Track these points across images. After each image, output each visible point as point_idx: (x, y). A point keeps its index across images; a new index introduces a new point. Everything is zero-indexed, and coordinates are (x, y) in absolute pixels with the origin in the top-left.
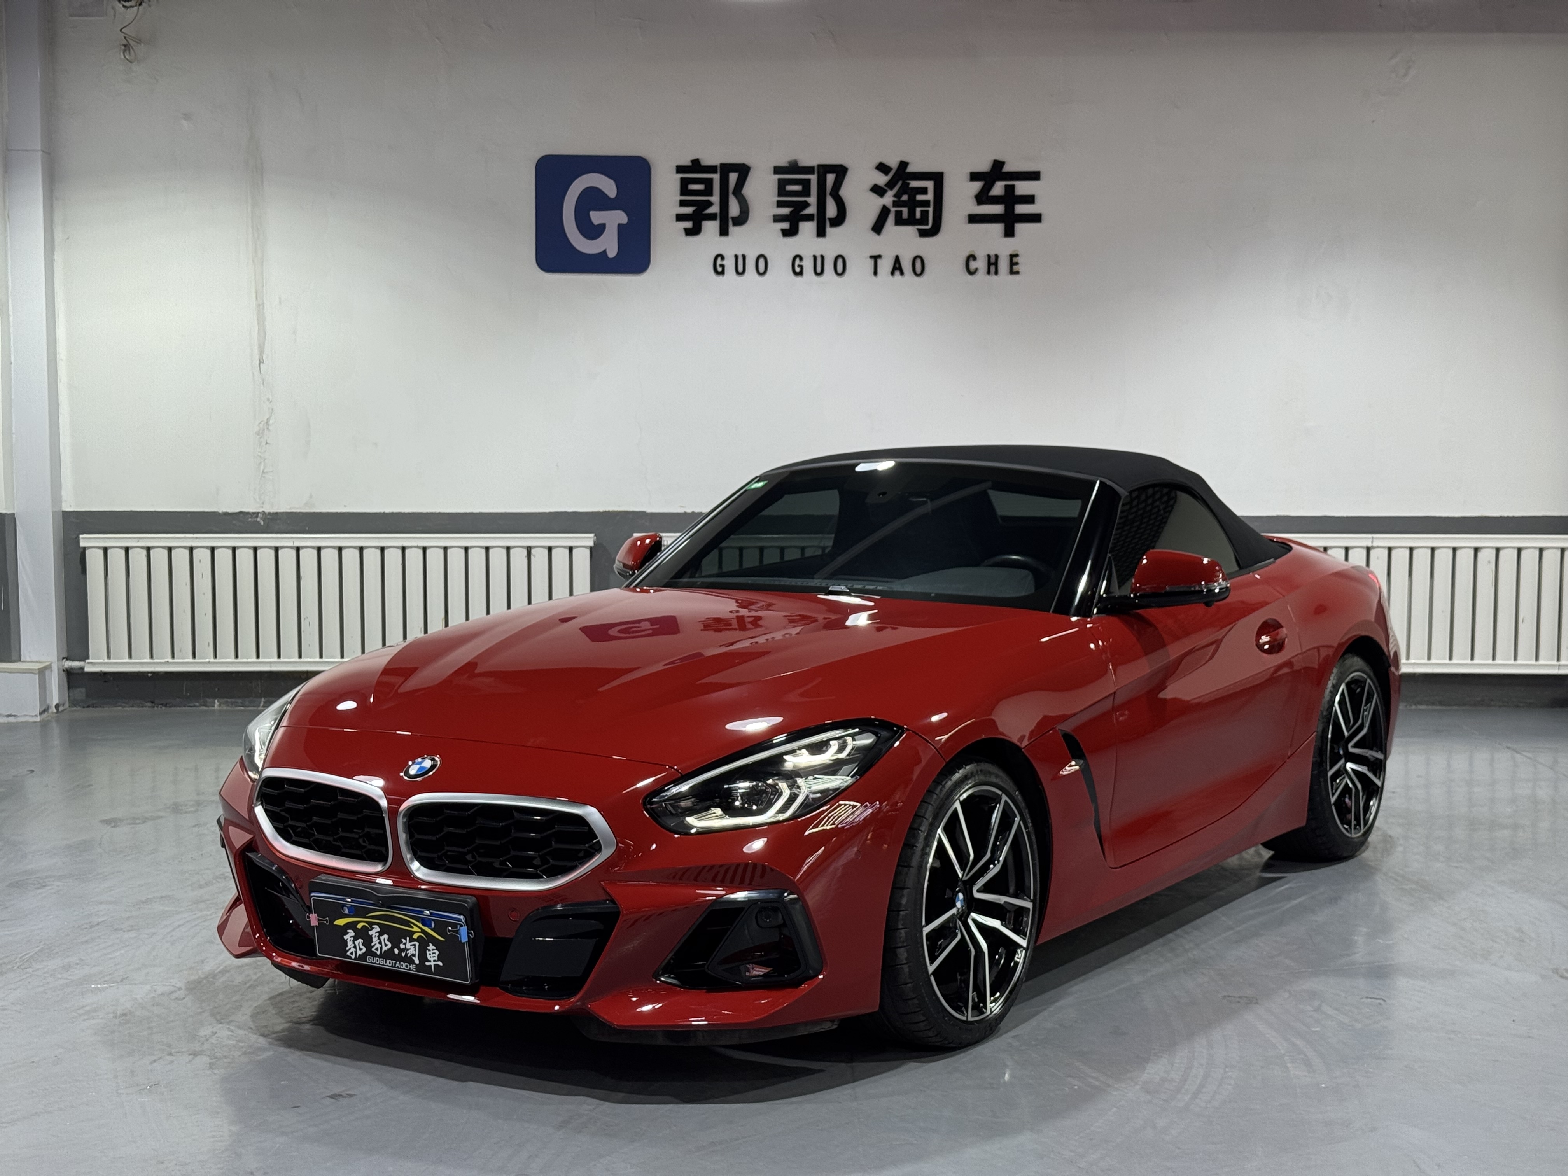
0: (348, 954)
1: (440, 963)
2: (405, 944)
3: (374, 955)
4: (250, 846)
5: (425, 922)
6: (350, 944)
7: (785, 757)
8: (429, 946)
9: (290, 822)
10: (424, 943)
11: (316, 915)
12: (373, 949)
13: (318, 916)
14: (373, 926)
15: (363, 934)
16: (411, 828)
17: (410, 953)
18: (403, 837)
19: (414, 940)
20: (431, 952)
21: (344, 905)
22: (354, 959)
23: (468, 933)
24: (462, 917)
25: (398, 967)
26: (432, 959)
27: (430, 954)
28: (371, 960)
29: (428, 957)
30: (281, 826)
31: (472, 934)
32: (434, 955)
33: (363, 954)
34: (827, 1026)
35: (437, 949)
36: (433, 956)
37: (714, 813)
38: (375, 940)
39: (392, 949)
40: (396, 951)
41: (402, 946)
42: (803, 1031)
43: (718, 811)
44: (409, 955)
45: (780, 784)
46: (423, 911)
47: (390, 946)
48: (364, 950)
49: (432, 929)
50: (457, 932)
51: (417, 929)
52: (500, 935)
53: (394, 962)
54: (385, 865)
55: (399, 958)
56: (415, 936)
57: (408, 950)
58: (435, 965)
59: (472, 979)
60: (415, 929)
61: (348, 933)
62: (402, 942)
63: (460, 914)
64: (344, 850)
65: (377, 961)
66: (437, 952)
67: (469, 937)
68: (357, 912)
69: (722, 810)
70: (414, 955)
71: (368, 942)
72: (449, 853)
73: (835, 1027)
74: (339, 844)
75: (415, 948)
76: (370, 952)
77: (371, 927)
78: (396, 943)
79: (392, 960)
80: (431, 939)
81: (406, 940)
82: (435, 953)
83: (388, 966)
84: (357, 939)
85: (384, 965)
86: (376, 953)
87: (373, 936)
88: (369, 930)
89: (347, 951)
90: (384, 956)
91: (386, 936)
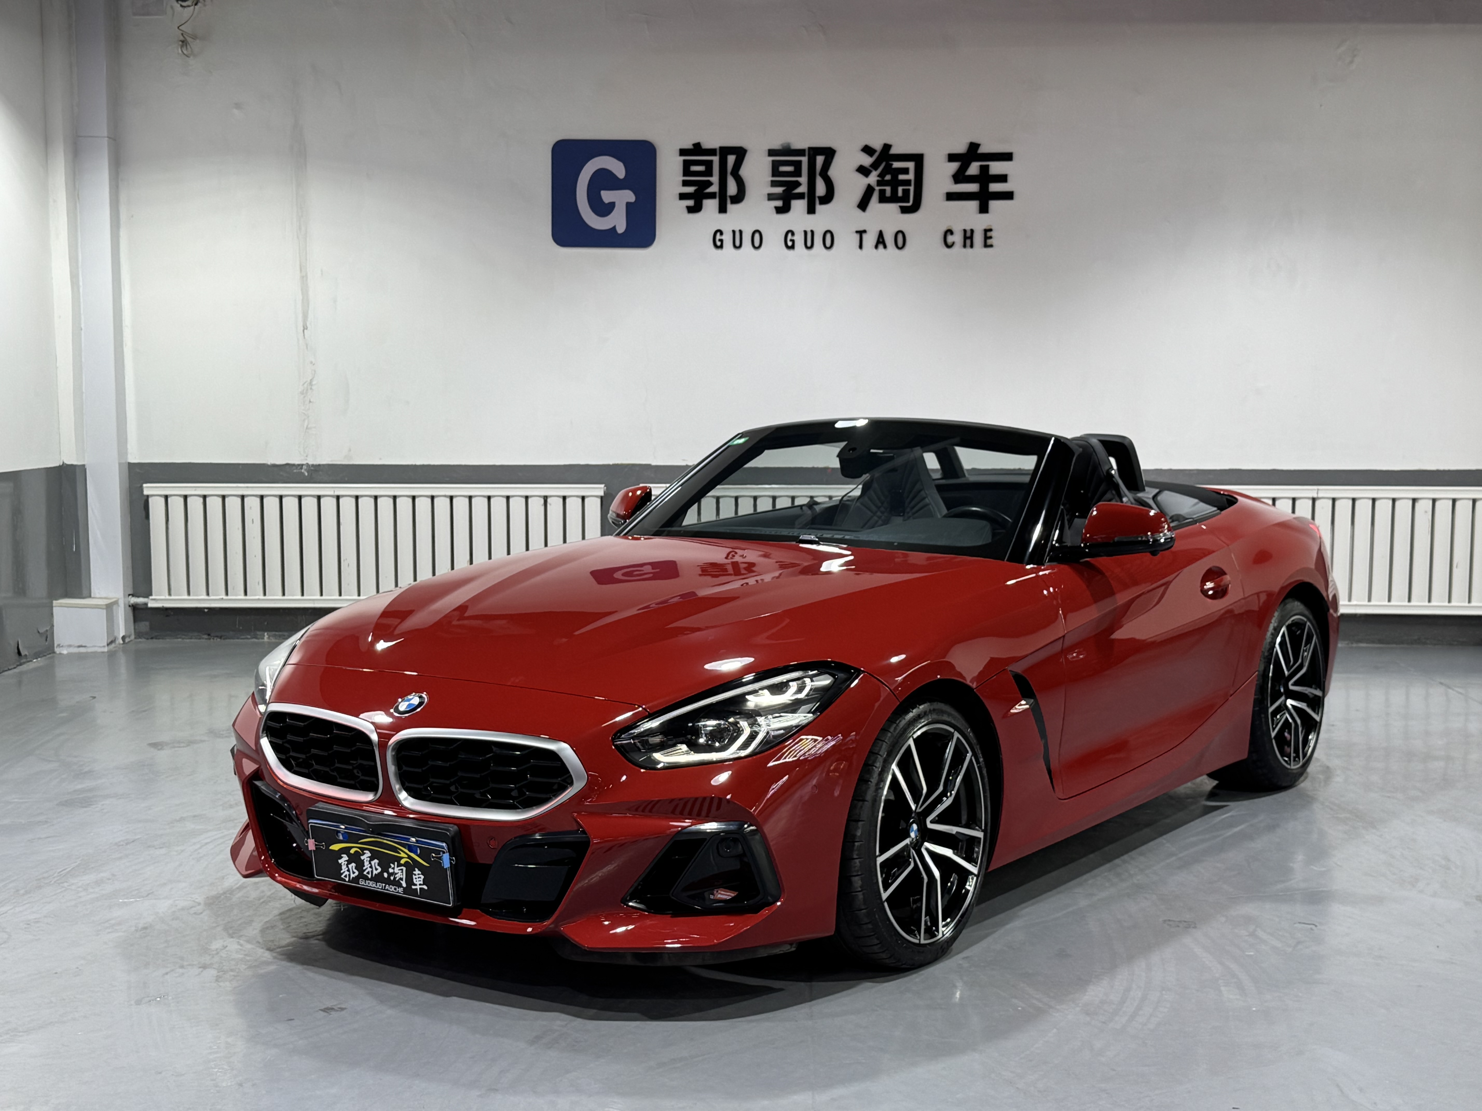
0: (343, 877)
1: (425, 887)
2: (393, 868)
3: (366, 878)
4: (257, 775)
5: (411, 848)
6: (344, 868)
7: (747, 697)
8: (415, 871)
9: (292, 754)
10: (410, 868)
11: (313, 840)
12: (365, 873)
13: (315, 841)
14: (365, 852)
15: (355, 859)
16: (399, 761)
17: (398, 876)
18: (392, 769)
19: (401, 865)
20: (417, 876)
21: (338, 832)
23: (450, 860)
24: (444, 844)
25: (387, 890)
26: (418, 883)
27: (416, 878)
28: (363, 883)
29: (414, 880)
30: (284, 757)
31: (453, 860)
32: (420, 879)
33: (356, 877)
34: (786, 949)
35: (422, 874)
36: (418, 879)
37: (680, 749)
38: (366, 864)
39: (381, 873)
40: (386, 875)
41: (391, 870)
42: (763, 953)
43: (684, 747)
44: (397, 879)
45: (741, 723)
46: (409, 839)
47: (379, 870)
48: (357, 873)
49: (418, 856)
50: (440, 858)
51: (404, 855)
52: (481, 861)
53: (384, 885)
54: (375, 795)
55: (388, 882)
56: (403, 861)
57: (396, 874)
58: (420, 889)
59: (454, 902)
60: (403, 855)
61: (342, 857)
62: (390, 867)
63: (442, 842)
64: (339, 780)
65: (369, 883)
66: (422, 877)
67: (451, 863)
68: (350, 838)
69: (688, 746)
70: (401, 879)
71: (360, 866)
72: (435, 784)
73: (793, 949)
74: (335, 774)
75: (402, 872)
76: (362, 876)
77: (362, 851)
78: (385, 867)
79: (382, 883)
80: (417, 864)
81: (394, 864)
82: (420, 877)
83: (379, 888)
84: (351, 863)
85: (375, 888)
86: (367, 876)
87: (365, 861)
88: (361, 855)
89: (342, 874)
90: (375, 879)
91: (376, 861)
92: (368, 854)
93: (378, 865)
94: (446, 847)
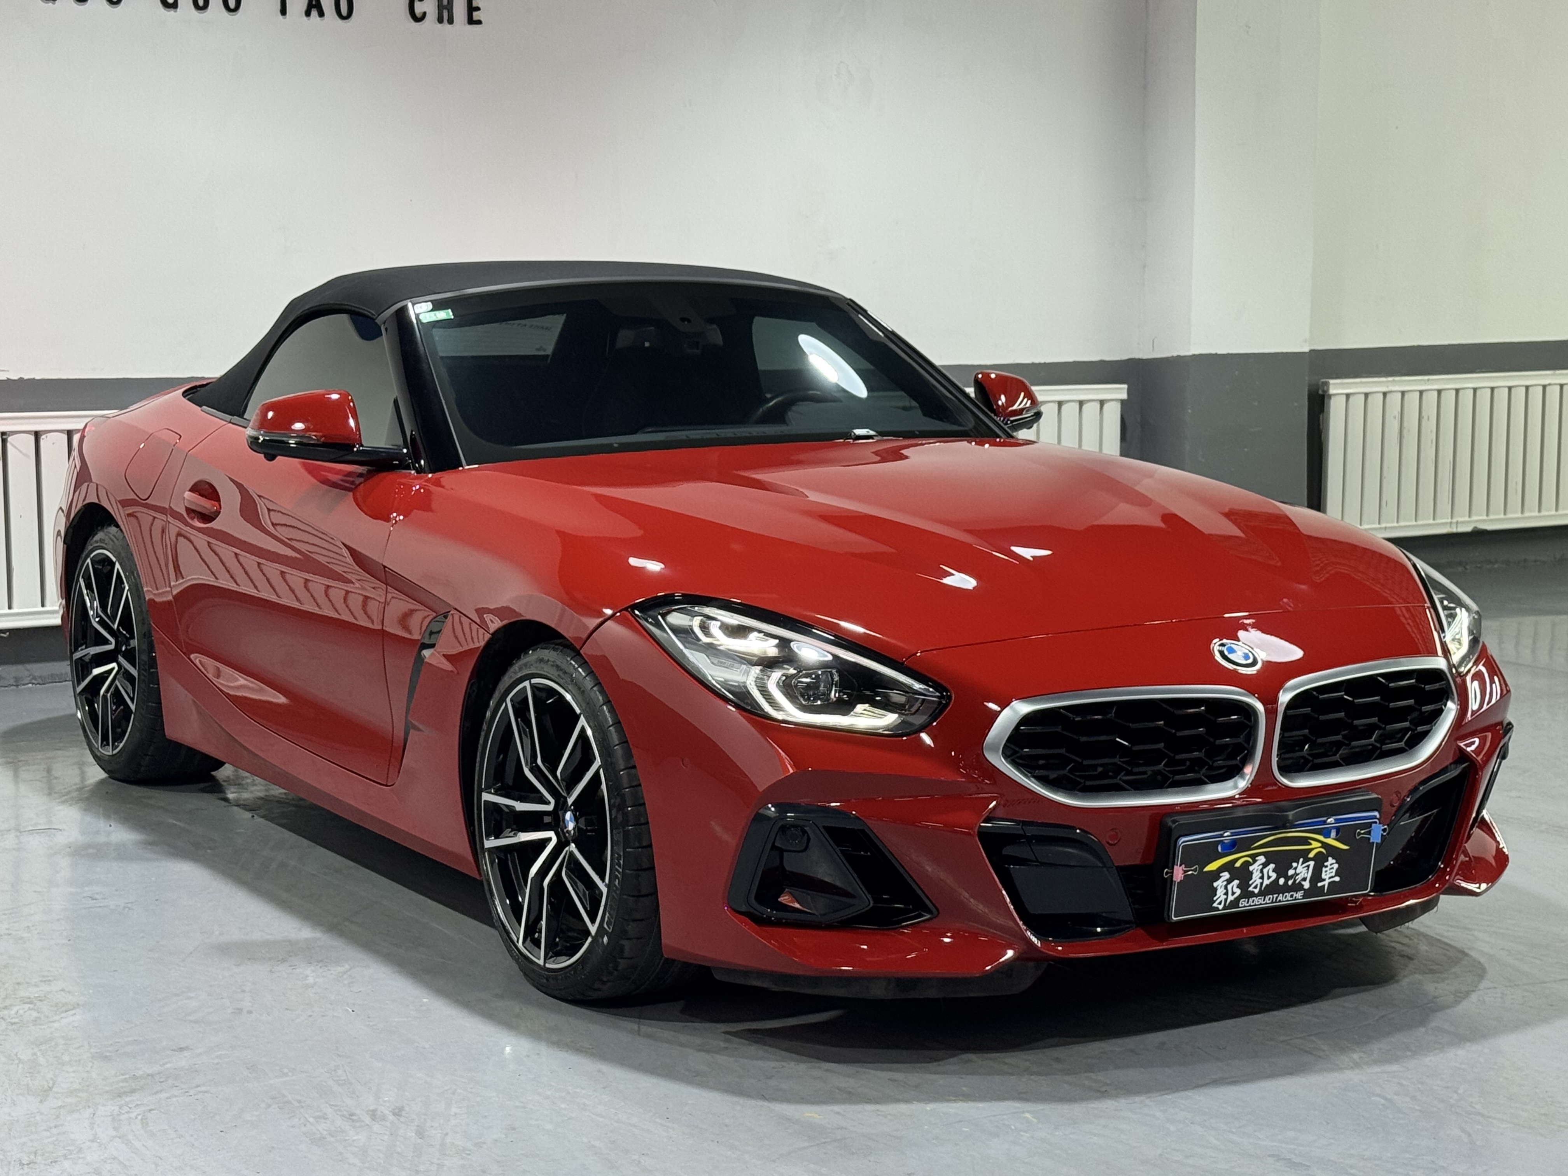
0: (1215, 905)
1: (1337, 879)
2: (1296, 868)
3: (1252, 894)
5: (1327, 833)
6: (1220, 892)
8: (1327, 861)
10: (1320, 859)
11: (1183, 865)
12: (1251, 889)
14: (1257, 858)
15: (1241, 873)
17: (1299, 878)
19: (1311, 859)
20: (1328, 869)
21: (1222, 842)
22: (1222, 910)
23: (1383, 830)
24: (1376, 814)
25: (1280, 901)
26: (1327, 877)
29: (1323, 876)
31: (1387, 830)
33: (1235, 899)
35: (1336, 863)
36: (1330, 872)
38: (1256, 876)
39: (1277, 880)
40: (1282, 881)
41: (1291, 872)
44: (1297, 882)
46: (1327, 821)
47: (1274, 876)
48: (1238, 892)
50: (1368, 833)
53: (1275, 896)
55: (1285, 889)
56: (1311, 855)
57: (1298, 874)
58: (1330, 883)
61: (1221, 877)
62: (1292, 866)
63: (1374, 810)
65: (1253, 901)
66: (1336, 866)
70: (1304, 879)
71: (1245, 882)
75: (1308, 869)
76: (1242, 895)
78: (1281, 871)
79: (1272, 894)
80: (1331, 851)
81: (1298, 863)
82: (1333, 868)
83: (1266, 903)
84: (1233, 881)
85: (1261, 904)
86: (1253, 892)
87: (1254, 871)
88: (1252, 865)
89: (1214, 902)
90: (1263, 893)
91: (1272, 866)
92: (1262, 859)
93: (1273, 871)
94: (1378, 816)
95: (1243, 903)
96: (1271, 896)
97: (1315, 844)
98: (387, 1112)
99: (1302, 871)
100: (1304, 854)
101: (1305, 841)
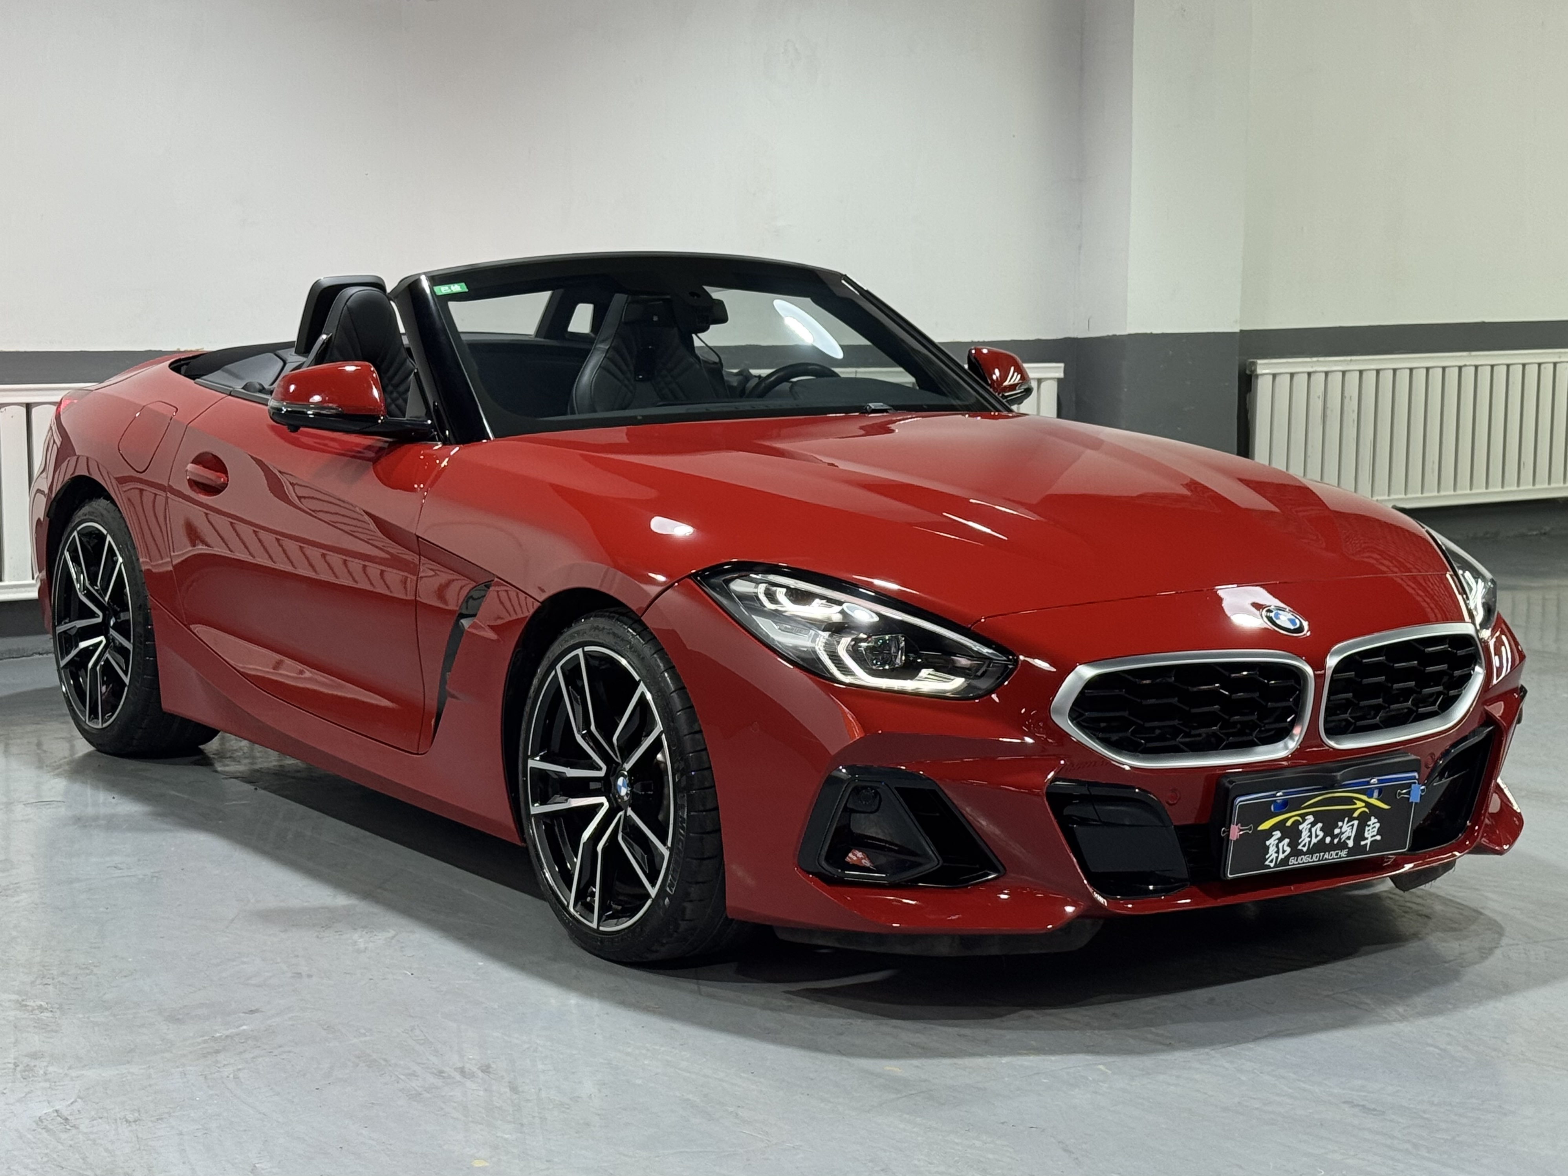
0: (1267, 863)
1: (1378, 838)
2: (1341, 828)
3: (1301, 853)
5: (1370, 793)
6: (1272, 850)
8: (1370, 820)
10: (1364, 819)
11: (1238, 825)
12: (1300, 847)
13: (1241, 826)
14: (1306, 818)
15: (1291, 833)
17: (1344, 837)
19: (1355, 819)
20: (1370, 828)
21: (1273, 803)
22: (1274, 868)
23: (1421, 790)
24: (1416, 774)
25: (1326, 859)
26: (1369, 836)
28: (1294, 862)
29: (1366, 835)
31: (1425, 790)
33: (1285, 857)
35: (1378, 822)
36: (1372, 831)
38: (1305, 834)
39: (1324, 838)
40: (1328, 840)
41: (1337, 831)
44: (1342, 840)
46: (1370, 782)
47: (1321, 834)
48: (1288, 850)
49: (1376, 799)
50: (1408, 793)
53: (1321, 854)
55: (1331, 847)
56: (1356, 815)
57: (1343, 833)
58: (1372, 842)
59: (1412, 843)
61: (1272, 836)
62: (1338, 825)
63: (1413, 771)
65: (1302, 859)
66: (1378, 825)
67: (1421, 794)
70: (1349, 838)
71: (1295, 840)
75: (1352, 828)
78: (1328, 830)
80: (1373, 810)
81: (1343, 822)
82: (1375, 827)
83: (1314, 862)
84: (1283, 840)
85: (1309, 862)
86: (1302, 850)
87: (1304, 830)
88: (1301, 824)
89: (1267, 860)
90: (1311, 851)
91: (1320, 825)
92: (1310, 819)
93: (1321, 830)
94: (1417, 777)
95: (1292, 861)
96: (1318, 854)
97: (1359, 804)
98: (475, 1069)
99: (1347, 830)
100: (1349, 814)
101: (1350, 801)
